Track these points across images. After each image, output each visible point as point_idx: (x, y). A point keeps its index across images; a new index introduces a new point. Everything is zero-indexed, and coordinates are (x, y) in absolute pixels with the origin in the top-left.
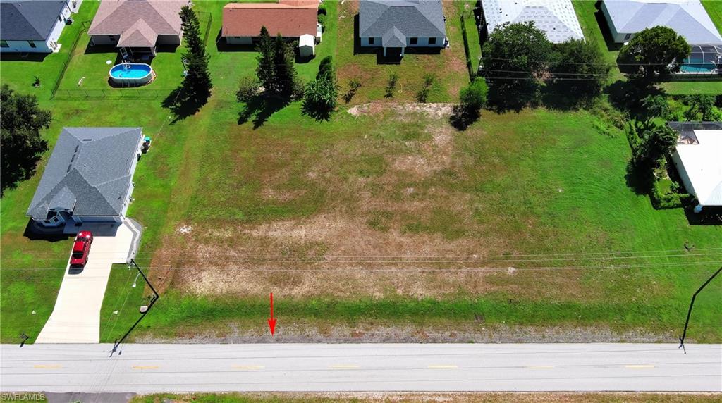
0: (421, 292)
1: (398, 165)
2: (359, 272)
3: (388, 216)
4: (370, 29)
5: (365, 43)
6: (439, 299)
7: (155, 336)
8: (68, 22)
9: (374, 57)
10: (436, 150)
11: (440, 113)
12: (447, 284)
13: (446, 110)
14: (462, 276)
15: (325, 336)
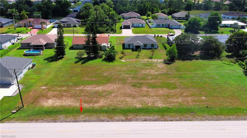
0: (160, 105)
1: (143, 72)
4: (128, 41)
5: (126, 46)
8: (13, 44)
9: (131, 50)
12: (174, 102)
13: (162, 60)
14: (180, 100)
15: (111, 119)
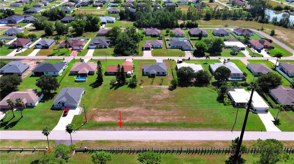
0: (159, 121)
1: (154, 97)
2: (142, 118)
3: (151, 107)
4: (146, 70)
5: (145, 73)
6: (164, 123)
7: (85, 129)
8: (64, 70)
9: (148, 77)
10: (164, 94)
11: (165, 87)
12: (167, 120)
13: (168, 87)
14: (171, 118)
15: (132, 129)
